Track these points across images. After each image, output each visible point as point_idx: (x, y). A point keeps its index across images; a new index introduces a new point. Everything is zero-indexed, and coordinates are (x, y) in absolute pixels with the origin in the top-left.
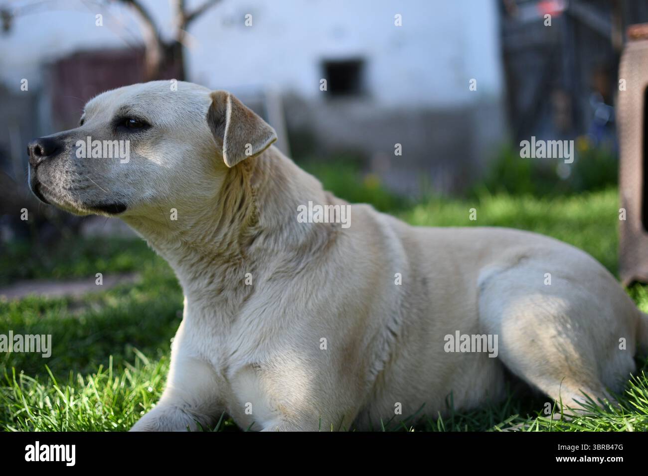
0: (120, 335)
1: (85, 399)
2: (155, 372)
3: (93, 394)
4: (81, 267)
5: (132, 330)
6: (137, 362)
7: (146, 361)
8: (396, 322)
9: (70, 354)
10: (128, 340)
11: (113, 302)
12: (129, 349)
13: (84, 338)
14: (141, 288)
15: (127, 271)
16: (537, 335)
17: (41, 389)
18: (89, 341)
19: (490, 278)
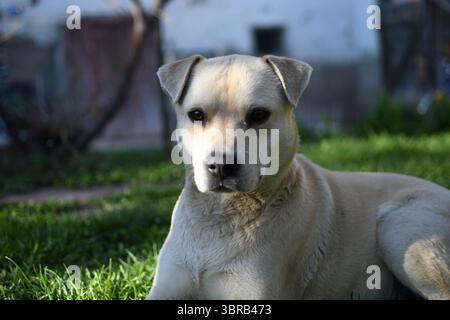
0: (115, 235)
1: (91, 289)
2: (141, 269)
3: (97, 285)
4: (86, 179)
5: (123, 232)
6: (129, 259)
7: (135, 259)
8: (324, 244)
9: (79, 249)
10: (121, 239)
11: (109, 207)
12: (121, 246)
13: (89, 237)
14: (129, 198)
15: (118, 183)
16: (421, 257)
17: (59, 280)
18: (92, 240)
19: (388, 213)
